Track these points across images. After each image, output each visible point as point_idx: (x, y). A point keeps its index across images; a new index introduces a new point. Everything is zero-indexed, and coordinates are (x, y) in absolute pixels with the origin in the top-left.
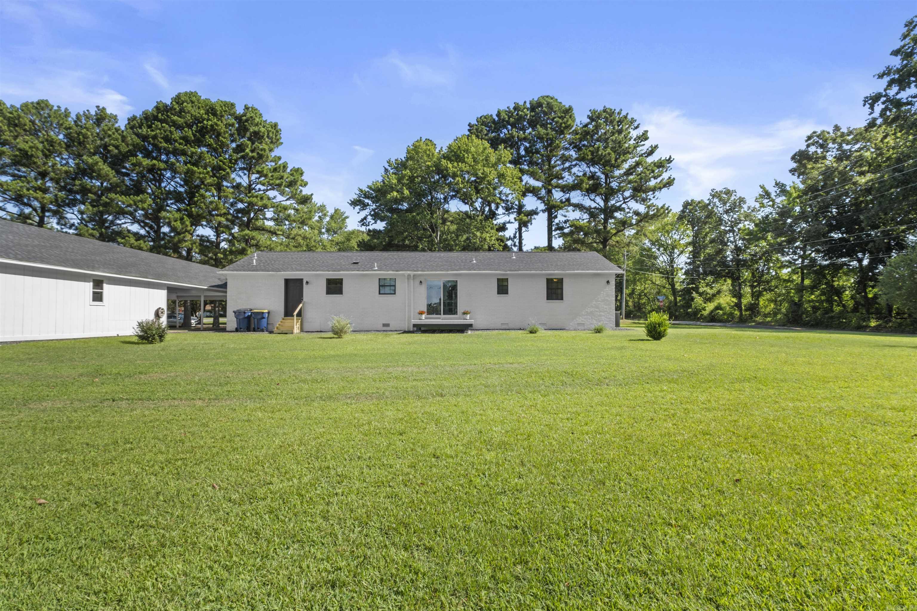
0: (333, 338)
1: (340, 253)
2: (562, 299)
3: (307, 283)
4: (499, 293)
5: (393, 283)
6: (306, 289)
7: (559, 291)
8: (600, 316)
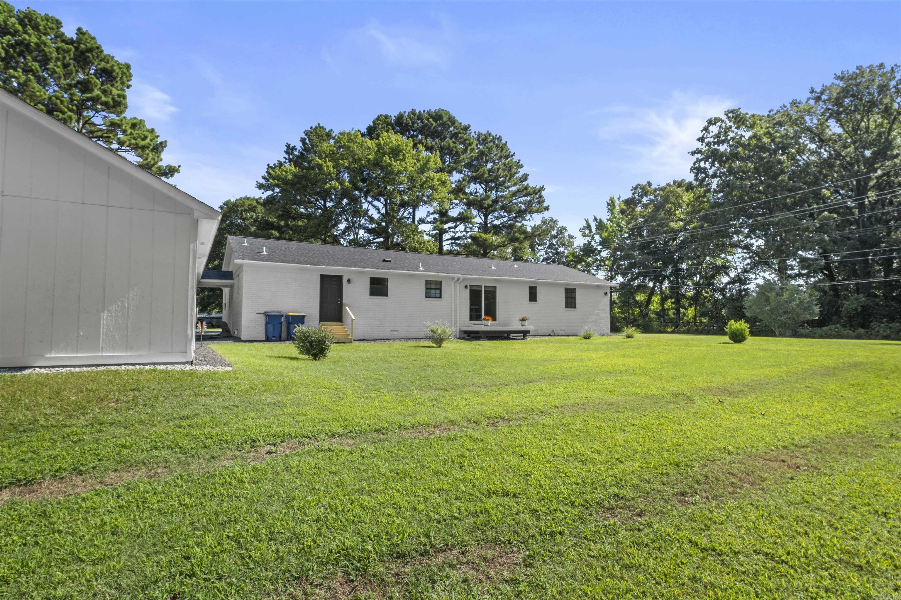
0: (433, 347)
1: (351, 249)
2: (575, 307)
3: (349, 281)
4: (530, 301)
5: (438, 287)
6: (346, 288)
7: (573, 300)
8: (600, 323)
